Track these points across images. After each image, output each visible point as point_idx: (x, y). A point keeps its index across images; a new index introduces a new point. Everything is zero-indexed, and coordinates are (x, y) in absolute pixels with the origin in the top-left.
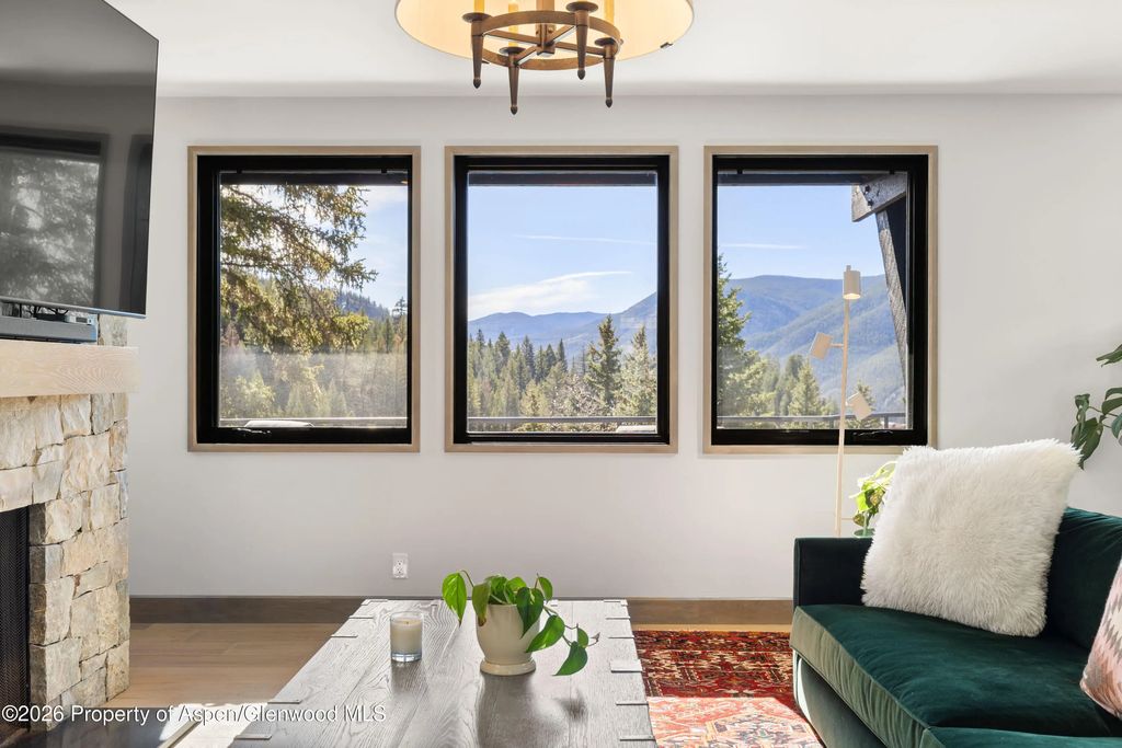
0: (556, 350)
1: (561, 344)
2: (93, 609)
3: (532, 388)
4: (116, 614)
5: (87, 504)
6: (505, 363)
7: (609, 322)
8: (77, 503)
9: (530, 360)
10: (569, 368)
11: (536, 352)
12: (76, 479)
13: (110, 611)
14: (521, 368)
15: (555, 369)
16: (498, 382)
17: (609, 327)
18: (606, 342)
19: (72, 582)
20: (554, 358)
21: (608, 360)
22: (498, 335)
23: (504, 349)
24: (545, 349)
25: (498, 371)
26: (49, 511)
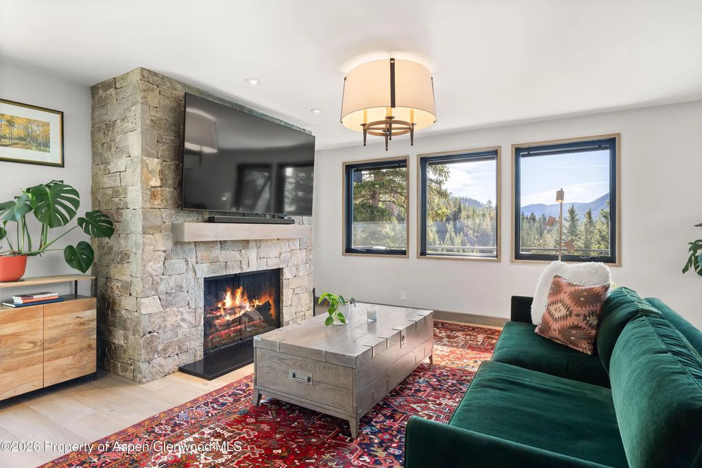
2: (300, 299)
4: (308, 301)
5: (297, 269)
7: (573, 207)
8: (294, 269)
12: (293, 262)
13: (307, 300)
18: (571, 215)
19: (292, 290)
22: (530, 213)
26: (285, 270)
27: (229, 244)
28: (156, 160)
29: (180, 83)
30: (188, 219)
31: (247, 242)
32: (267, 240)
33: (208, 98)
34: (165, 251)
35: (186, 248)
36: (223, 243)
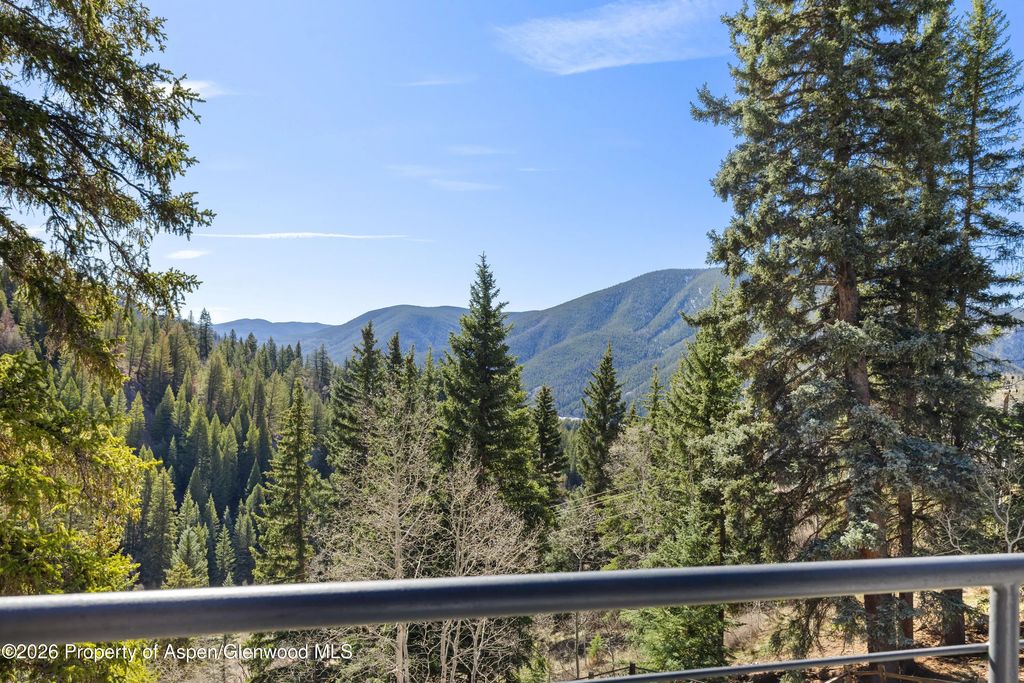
0: (294, 349)
1: (299, 345)
3: (275, 375)
6: (253, 356)
9: (273, 354)
10: (304, 363)
11: (278, 350)
14: (266, 361)
15: (294, 363)
16: (248, 371)
17: (370, 330)
18: (367, 343)
20: (292, 355)
21: (368, 358)
23: (253, 347)
24: (285, 348)
25: (248, 362)
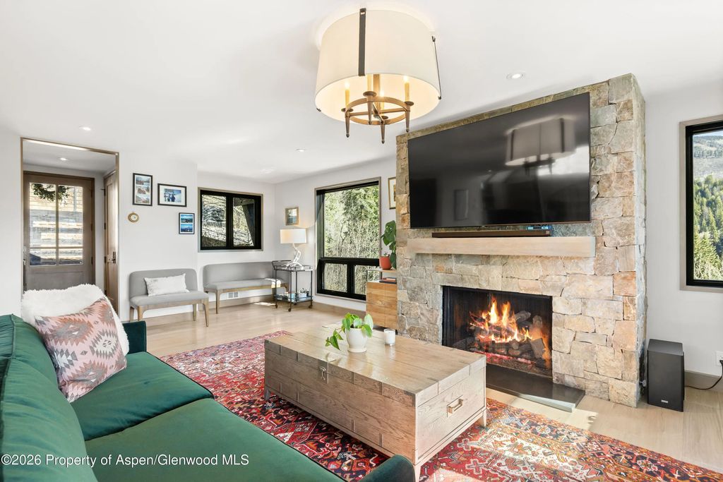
2: (591, 351)
4: (618, 364)
13: (611, 360)
26: (554, 300)
27: (464, 258)
28: (405, 195)
29: (419, 131)
30: (426, 235)
31: (488, 257)
32: (518, 257)
33: (442, 130)
34: (410, 259)
35: (426, 258)
36: (458, 256)
